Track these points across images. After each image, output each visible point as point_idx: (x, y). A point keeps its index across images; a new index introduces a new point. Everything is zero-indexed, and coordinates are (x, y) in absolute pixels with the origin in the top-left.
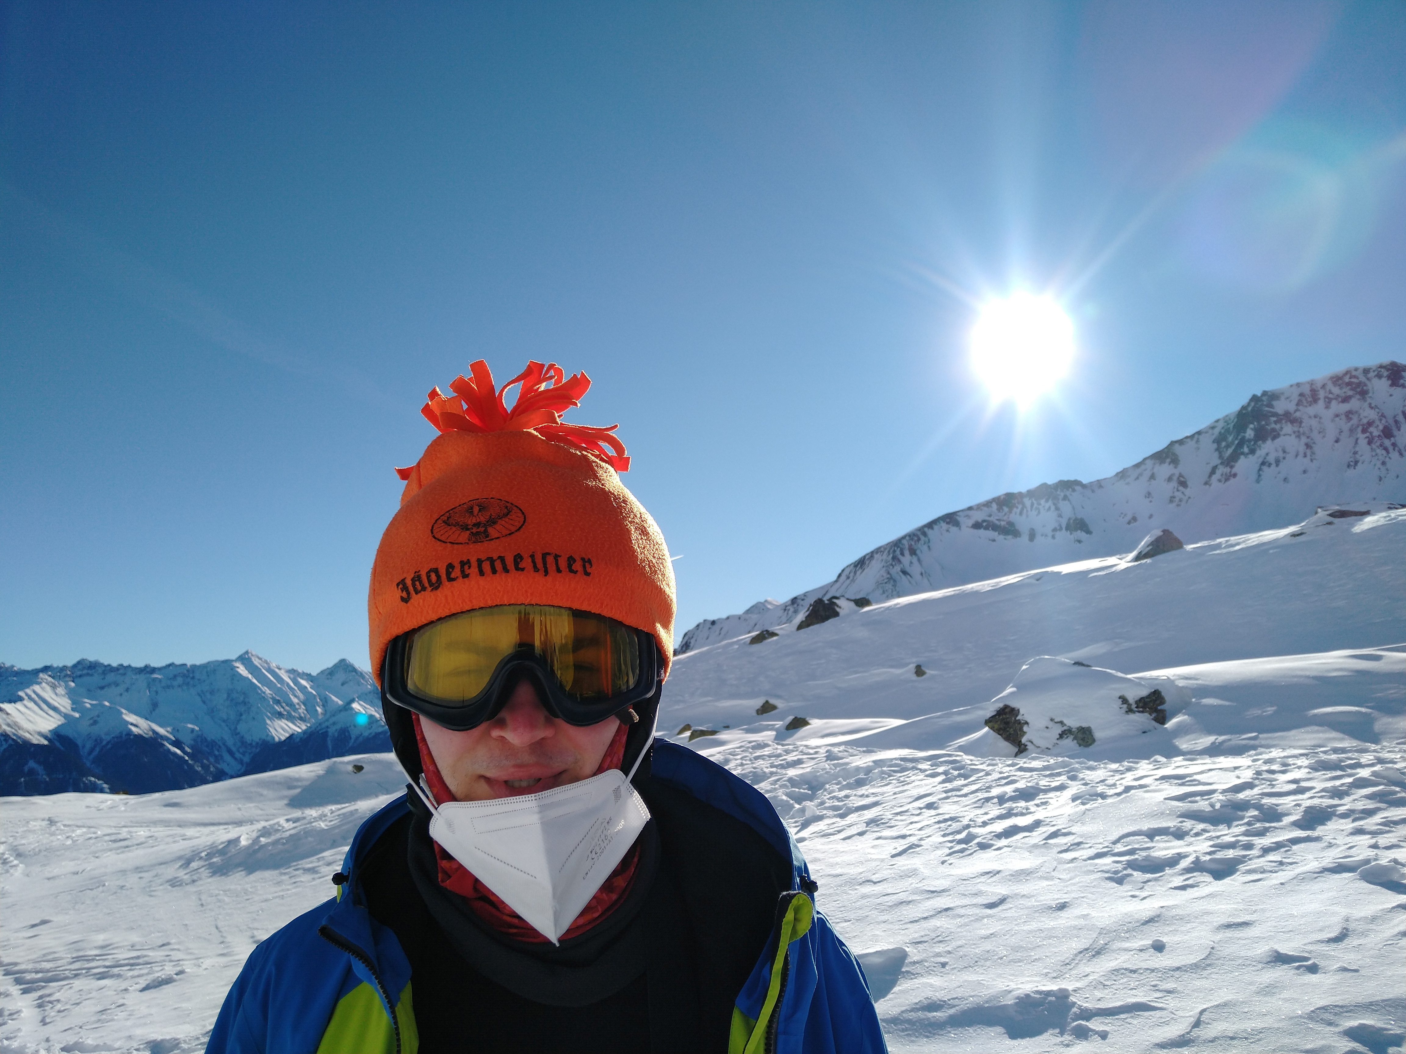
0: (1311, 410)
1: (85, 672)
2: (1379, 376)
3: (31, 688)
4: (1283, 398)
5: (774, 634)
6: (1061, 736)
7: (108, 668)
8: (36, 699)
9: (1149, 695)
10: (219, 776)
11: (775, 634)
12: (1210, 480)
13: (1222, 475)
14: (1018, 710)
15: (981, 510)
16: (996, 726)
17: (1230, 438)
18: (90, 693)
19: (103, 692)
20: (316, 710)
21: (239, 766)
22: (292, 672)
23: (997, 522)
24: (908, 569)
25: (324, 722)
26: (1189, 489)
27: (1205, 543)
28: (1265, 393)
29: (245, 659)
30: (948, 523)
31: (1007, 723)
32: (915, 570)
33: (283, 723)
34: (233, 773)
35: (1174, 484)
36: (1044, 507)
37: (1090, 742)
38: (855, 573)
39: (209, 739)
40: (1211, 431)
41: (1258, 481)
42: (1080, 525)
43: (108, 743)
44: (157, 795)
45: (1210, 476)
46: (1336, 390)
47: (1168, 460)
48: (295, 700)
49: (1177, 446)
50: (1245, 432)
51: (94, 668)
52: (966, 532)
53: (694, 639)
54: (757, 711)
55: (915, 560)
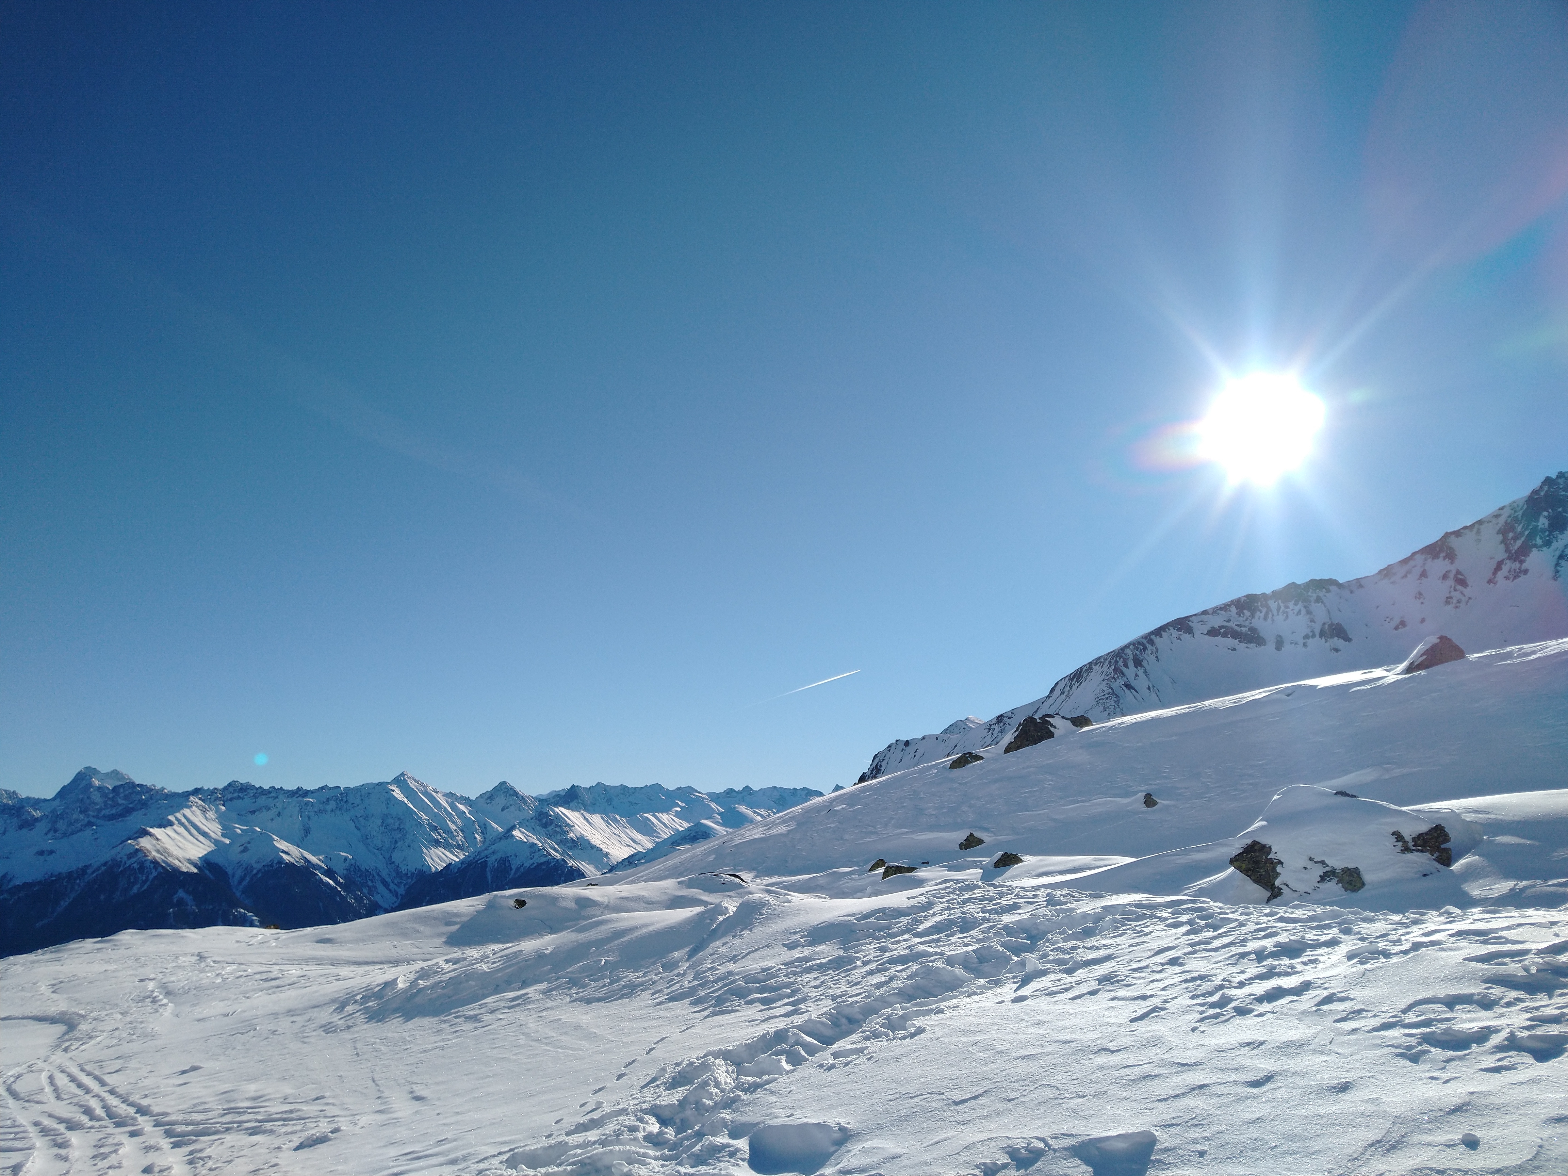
1: (236, 795)
3: (182, 811)
5: (978, 758)
6: (1323, 879)
7: (259, 791)
8: (187, 823)
9: (1430, 831)
10: (373, 910)
11: (980, 758)
12: (1495, 578)
13: (1510, 571)
14: (1270, 847)
15: (1218, 614)
16: (1244, 866)
17: (1519, 528)
18: (241, 818)
19: (254, 816)
20: (475, 838)
21: (395, 899)
22: (450, 795)
23: (1237, 628)
24: (1133, 683)
25: (483, 851)
26: (1469, 588)
27: (1493, 652)
28: (1561, 475)
29: (400, 781)
30: (1179, 629)
31: (1257, 863)
32: (1141, 683)
33: (440, 851)
34: (386, 906)
35: (1450, 582)
36: (1293, 610)
37: (1358, 885)
38: (1071, 687)
39: (363, 869)
40: (1494, 520)
41: (1555, 579)
42: (1337, 631)
43: (258, 872)
44: (309, 930)
45: (1495, 573)
47: (1443, 555)
48: (453, 827)
49: (1453, 537)
50: (1537, 520)
51: (245, 791)
52: (1200, 640)
53: (885, 762)
54: (961, 845)
55: (1140, 671)
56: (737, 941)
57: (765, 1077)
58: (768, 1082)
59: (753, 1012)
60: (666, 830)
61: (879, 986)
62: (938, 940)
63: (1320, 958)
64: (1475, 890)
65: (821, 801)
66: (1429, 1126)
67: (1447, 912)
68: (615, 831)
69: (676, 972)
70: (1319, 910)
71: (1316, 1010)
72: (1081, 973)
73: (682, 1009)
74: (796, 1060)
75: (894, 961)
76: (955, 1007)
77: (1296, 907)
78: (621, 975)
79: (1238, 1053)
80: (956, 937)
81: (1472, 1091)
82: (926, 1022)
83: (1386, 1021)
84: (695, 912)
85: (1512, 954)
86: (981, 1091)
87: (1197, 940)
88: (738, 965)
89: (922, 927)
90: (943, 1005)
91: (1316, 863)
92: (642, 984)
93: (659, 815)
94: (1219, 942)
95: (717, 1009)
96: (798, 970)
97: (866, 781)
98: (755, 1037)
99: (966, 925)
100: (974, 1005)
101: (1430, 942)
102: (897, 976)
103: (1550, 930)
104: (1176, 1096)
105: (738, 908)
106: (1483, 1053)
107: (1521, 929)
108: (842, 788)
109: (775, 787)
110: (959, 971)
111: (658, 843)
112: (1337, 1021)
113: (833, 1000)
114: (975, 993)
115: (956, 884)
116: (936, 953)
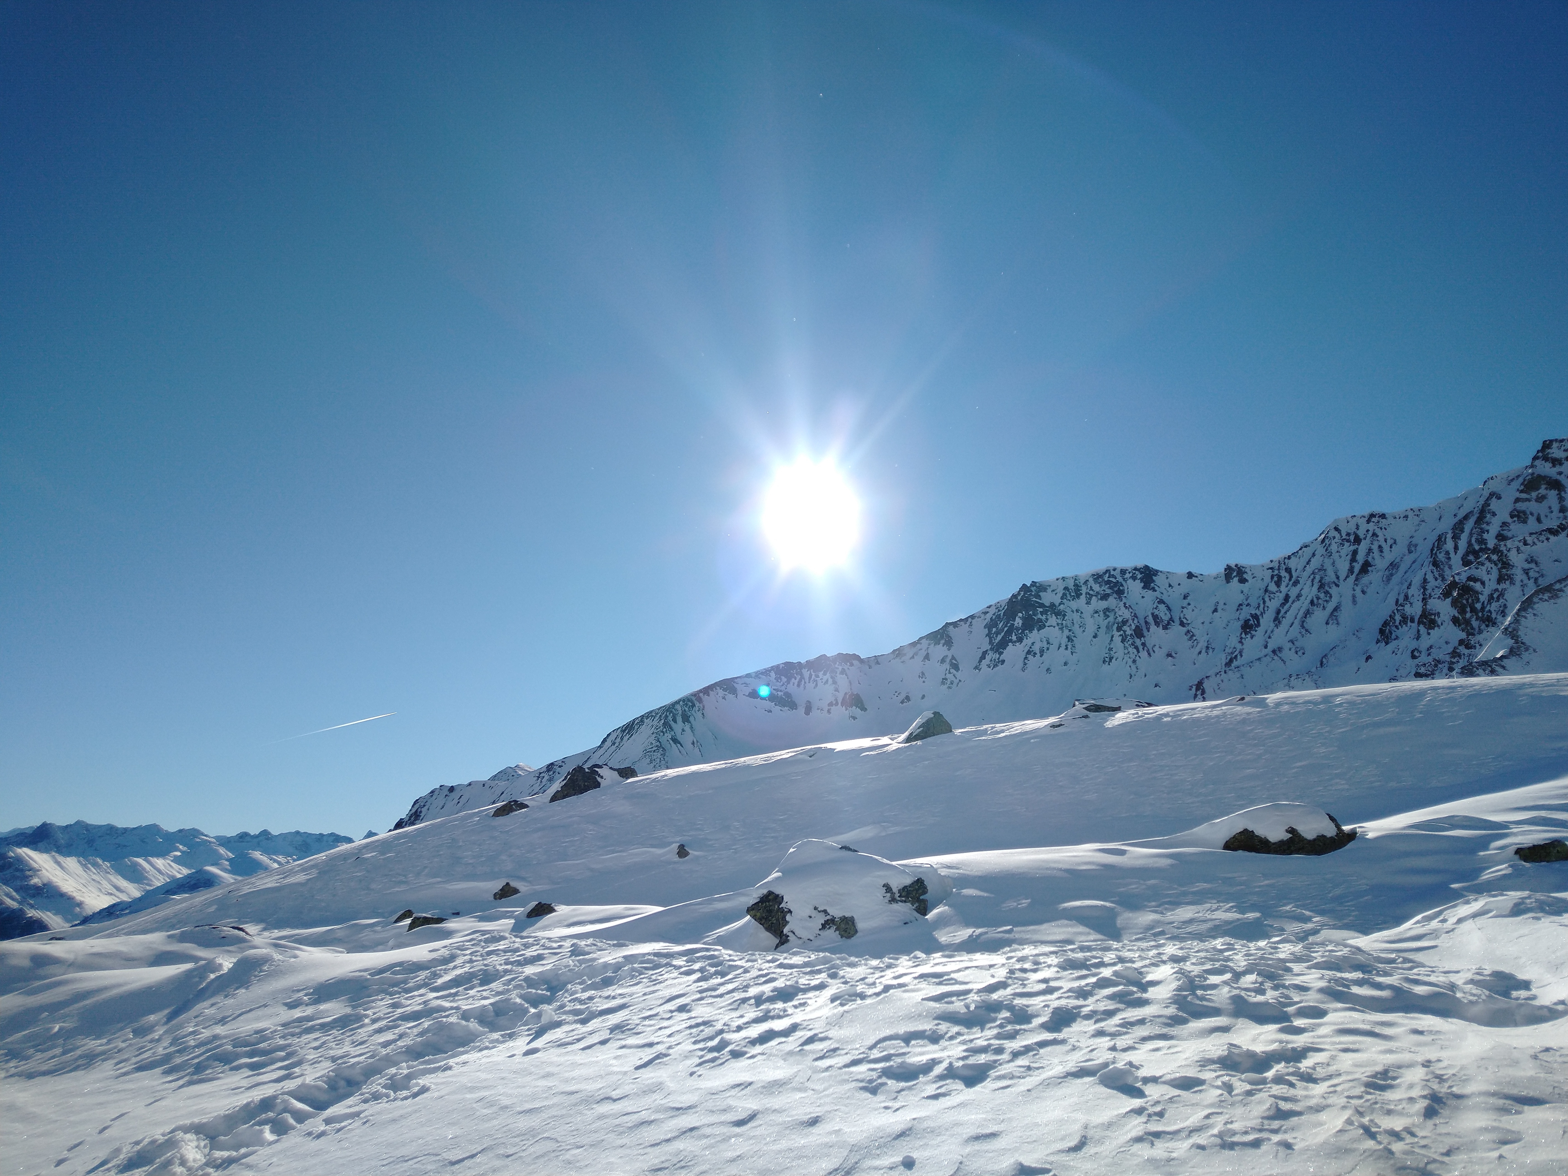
0: (1074, 604)
2: (1134, 578)
4: (1049, 590)
5: (523, 806)
6: (824, 926)
9: (913, 884)
11: (525, 806)
12: (980, 665)
13: (991, 661)
14: (782, 897)
15: (760, 678)
16: (758, 914)
17: (1000, 625)
24: (679, 737)
26: (960, 672)
27: (973, 729)
28: (1034, 583)
30: (725, 690)
31: (770, 911)
32: (687, 738)
35: (947, 666)
36: (821, 679)
37: (852, 932)
38: (622, 739)
40: (983, 616)
41: (1023, 670)
42: (856, 701)
45: (980, 661)
46: (1096, 588)
47: (943, 641)
49: (951, 627)
50: (1014, 620)
52: (741, 701)
53: (426, 807)
54: (495, 895)
55: (687, 727)
56: (230, 1001)
57: (243, 1151)
58: (245, 1156)
59: (238, 1079)
60: (161, 877)
61: (385, 1045)
62: (456, 994)
63: (808, 1001)
64: (943, 937)
65: (349, 848)
66: (878, 1152)
67: (916, 957)
68: (94, 877)
69: (149, 1037)
70: (813, 957)
71: (800, 1050)
72: (594, 1023)
73: (152, 1079)
74: (281, 1129)
75: (406, 1018)
76: (465, 1063)
77: (795, 954)
78: (79, 1043)
79: (728, 1095)
80: (475, 990)
81: (914, 1117)
82: (432, 1080)
83: (856, 1058)
84: (180, 970)
85: (958, 994)
86: (480, 1149)
87: (706, 987)
88: (226, 1027)
89: (440, 981)
90: (451, 1062)
91: (819, 912)
92: (103, 1053)
93: (154, 860)
94: (725, 988)
95: (195, 1077)
96: (297, 1030)
97: (403, 828)
98: (237, 1107)
99: (487, 978)
100: (484, 1060)
101: (898, 984)
102: (407, 1033)
103: (989, 972)
104: (668, 1140)
105: (235, 964)
106: (926, 1083)
107: (967, 972)
108: (375, 834)
109: (298, 832)
110: (473, 1025)
111: (148, 891)
112: (816, 1059)
113: (333, 1062)
114: (487, 1048)
115: (483, 935)
116: (452, 1008)
